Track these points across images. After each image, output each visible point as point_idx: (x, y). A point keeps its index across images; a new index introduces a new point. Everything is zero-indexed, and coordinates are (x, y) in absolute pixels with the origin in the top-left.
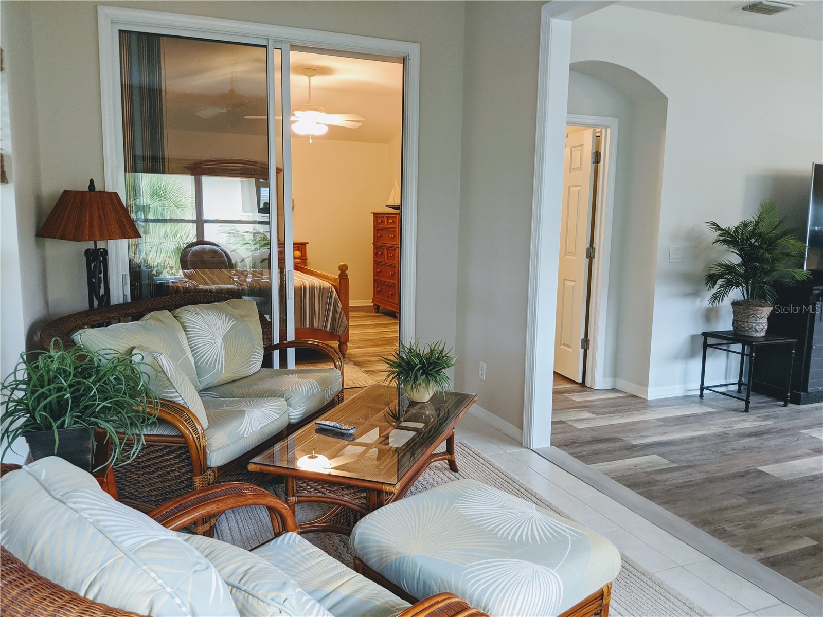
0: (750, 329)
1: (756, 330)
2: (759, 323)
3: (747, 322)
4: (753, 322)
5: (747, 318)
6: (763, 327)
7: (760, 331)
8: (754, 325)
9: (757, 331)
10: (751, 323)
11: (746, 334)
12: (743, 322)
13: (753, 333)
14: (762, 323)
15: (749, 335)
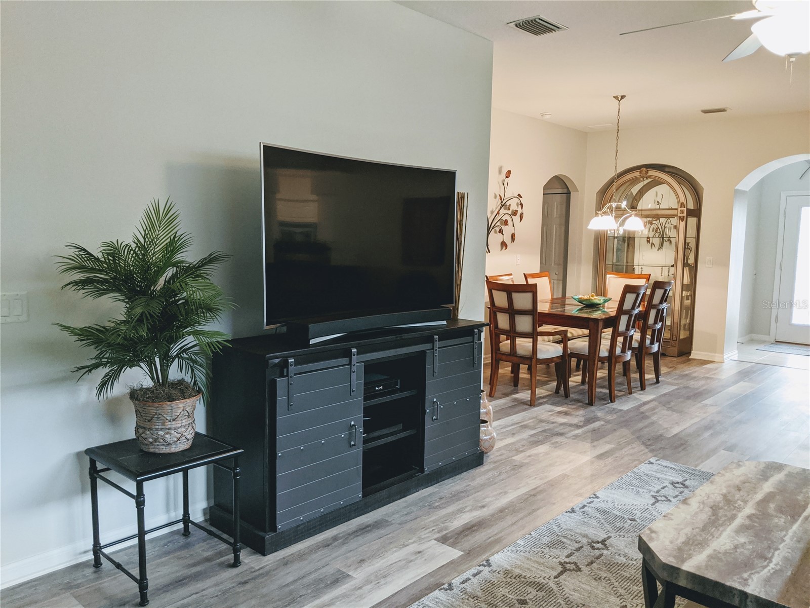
0: (156, 440)
1: (164, 440)
2: (169, 429)
3: (150, 429)
4: (160, 427)
5: (149, 421)
6: (178, 436)
7: (175, 442)
8: (161, 433)
9: (169, 444)
10: (157, 429)
11: (152, 450)
12: (144, 428)
13: (162, 447)
14: (175, 428)
15: (157, 451)
